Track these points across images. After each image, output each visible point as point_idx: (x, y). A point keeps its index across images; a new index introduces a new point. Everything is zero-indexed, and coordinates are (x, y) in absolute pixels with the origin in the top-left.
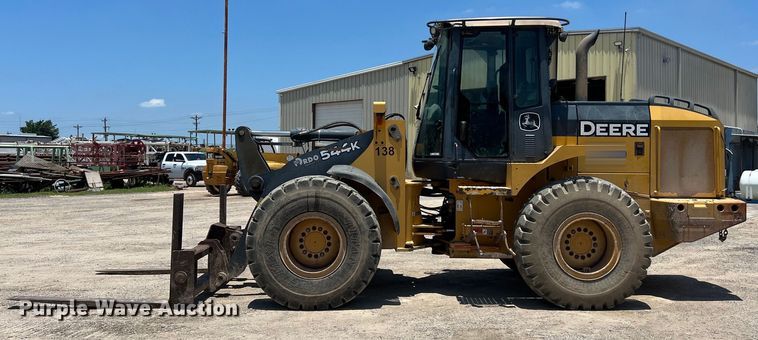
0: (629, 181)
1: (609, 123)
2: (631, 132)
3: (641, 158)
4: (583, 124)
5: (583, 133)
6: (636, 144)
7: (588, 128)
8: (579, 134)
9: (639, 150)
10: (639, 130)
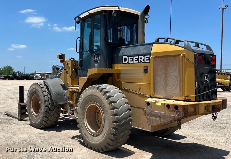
0: (141, 88)
1: (133, 56)
2: (142, 60)
3: (147, 75)
4: (124, 57)
5: (124, 62)
6: (144, 66)
7: (125, 59)
8: (122, 63)
9: (146, 71)
10: (146, 59)
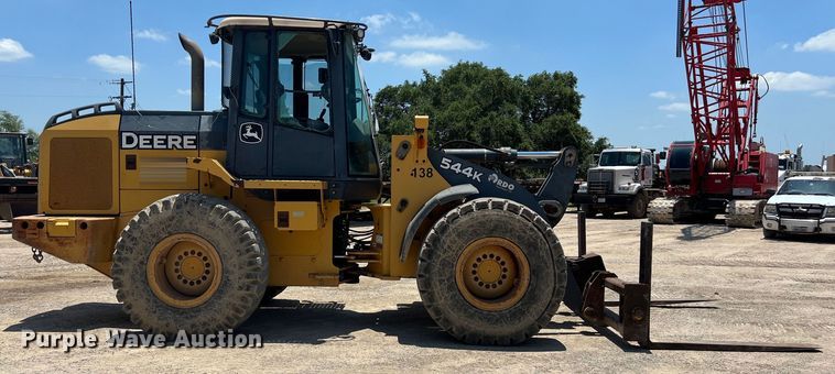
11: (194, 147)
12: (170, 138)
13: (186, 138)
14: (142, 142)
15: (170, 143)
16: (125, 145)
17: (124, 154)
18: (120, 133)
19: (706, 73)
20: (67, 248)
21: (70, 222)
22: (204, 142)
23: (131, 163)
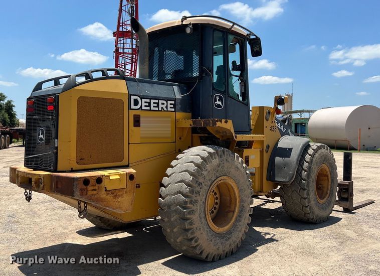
11: (173, 110)
12: (161, 102)
13: (169, 102)
14: (144, 104)
15: (161, 106)
16: (133, 107)
17: (132, 113)
18: (130, 96)
19: (130, 72)
20: (120, 200)
21: (120, 175)
22: (178, 107)
23: (137, 122)
